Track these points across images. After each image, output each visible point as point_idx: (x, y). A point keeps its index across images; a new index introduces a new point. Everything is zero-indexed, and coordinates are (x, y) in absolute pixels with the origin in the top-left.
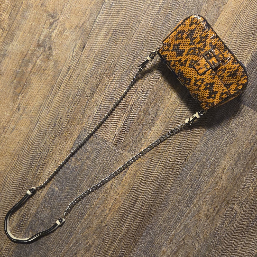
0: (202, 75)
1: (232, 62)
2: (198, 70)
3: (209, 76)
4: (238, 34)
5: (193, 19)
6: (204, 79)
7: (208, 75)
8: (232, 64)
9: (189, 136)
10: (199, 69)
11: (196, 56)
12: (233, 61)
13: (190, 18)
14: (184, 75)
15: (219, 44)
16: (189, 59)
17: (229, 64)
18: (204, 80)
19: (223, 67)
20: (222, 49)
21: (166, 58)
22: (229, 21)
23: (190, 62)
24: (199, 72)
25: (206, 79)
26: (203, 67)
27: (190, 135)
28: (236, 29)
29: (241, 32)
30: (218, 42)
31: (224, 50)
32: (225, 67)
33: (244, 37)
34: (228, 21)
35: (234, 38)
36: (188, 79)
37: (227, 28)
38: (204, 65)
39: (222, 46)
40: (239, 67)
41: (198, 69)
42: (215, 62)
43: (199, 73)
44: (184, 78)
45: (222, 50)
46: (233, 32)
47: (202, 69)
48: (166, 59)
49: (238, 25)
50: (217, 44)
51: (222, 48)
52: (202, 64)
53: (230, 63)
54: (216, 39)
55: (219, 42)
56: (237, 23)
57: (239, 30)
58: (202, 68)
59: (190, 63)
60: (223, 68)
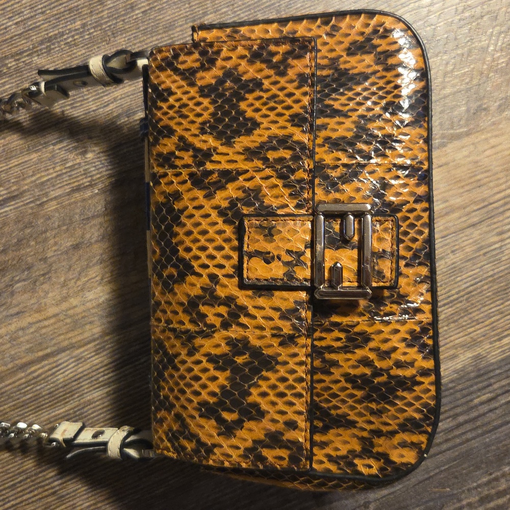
0: (250, 293)
1: (412, 332)
2: (250, 256)
3: (276, 315)
4: (482, 252)
5: (381, 30)
6: (248, 315)
7: (276, 309)
8: (404, 340)
9: (36, 492)
10: (258, 253)
11: (285, 186)
12: (418, 329)
13: (372, 18)
14: (176, 229)
15: (411, 216)
16: (245, 176)
17: (397, 331)
18: (243, 320)
19: (358, 323)
20: (410, 244)
21: (160, 104)
22: (482, 182)
23: (240, 194)
24: (245, 265)
25: (255, 317)
26: (279, 258)
27: (40, 490)
28: (484, 228)
29: (494, 253)
30: (416, 201)
31: (415, 256)
32: (369, 330)
33: (492, 276)
34: (478, 177)
35: (459, 256)
36: (182, 260)
37: (458, 201)
38: (289, 252)
39: (420, 233)
40: (425, 373)
41: (252, 249)
42: (345, 274)
43: (245, 272)
44: (169, 243)
45: (409, 249)
46: (468, 231)
47: (268, 262)
48: (155, 111)
49: (501, 218)
50: (405, 208)
51: (414, 240)
52: (283, 239)
53: (403, 329)
54: (418, 185)
55: (418, 206)
56: (501, 209)
57: (496, 239)
58: (273, 258)
59: (237, 199)
60: (357, 329)
